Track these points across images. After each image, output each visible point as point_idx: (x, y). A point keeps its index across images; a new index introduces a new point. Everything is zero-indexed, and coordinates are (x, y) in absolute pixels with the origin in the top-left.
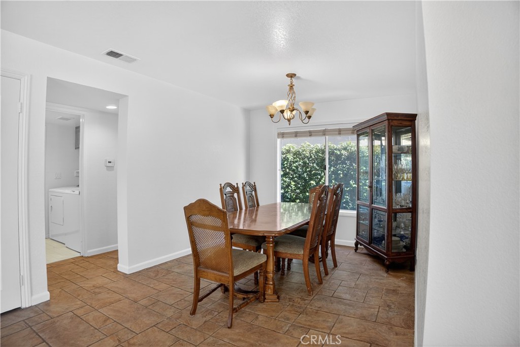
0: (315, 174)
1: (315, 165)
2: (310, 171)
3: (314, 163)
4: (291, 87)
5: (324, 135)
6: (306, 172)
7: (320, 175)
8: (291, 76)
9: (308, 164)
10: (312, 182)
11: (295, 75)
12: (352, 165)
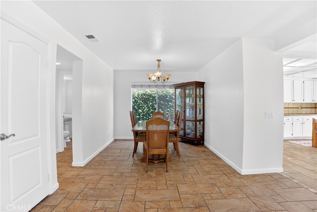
0: (142, 106)
1: (141, 101)
2: (139, 105)
3: (141, 100)
4: (159, 66)
5: (156, 87)
6: (136, 105)
7: (144, 107)
8: (159, 61)
9: (137, 101)
10: (140, 110)
11: (160, 60)
12: (160, 102)
